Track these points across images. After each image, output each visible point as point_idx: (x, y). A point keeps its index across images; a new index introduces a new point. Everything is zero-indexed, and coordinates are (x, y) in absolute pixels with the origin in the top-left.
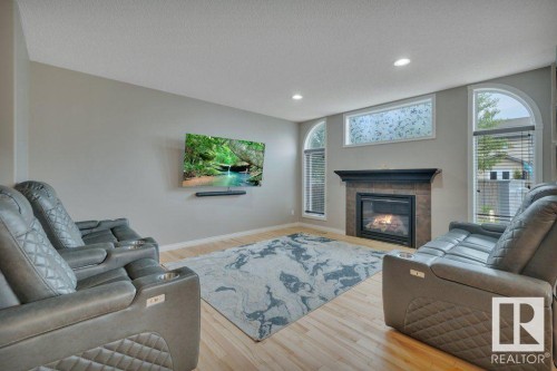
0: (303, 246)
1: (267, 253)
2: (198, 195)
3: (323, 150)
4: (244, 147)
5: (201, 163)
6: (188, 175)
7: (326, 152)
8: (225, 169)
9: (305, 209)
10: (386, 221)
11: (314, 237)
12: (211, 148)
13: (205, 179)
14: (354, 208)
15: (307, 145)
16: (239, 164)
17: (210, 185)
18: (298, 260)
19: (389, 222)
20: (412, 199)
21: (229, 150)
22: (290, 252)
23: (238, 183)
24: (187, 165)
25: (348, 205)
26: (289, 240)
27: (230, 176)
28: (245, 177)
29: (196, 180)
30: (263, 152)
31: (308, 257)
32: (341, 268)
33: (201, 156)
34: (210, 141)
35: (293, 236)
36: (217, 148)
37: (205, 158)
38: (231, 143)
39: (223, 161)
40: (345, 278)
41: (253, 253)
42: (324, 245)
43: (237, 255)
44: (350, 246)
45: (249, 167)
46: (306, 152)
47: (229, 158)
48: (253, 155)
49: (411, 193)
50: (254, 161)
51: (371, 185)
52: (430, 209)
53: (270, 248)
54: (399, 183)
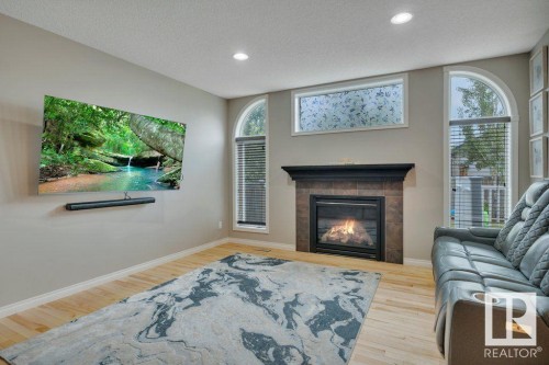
0: (251, 275)
1: (203, 296)
2: (69, 208)
3: (263, 138)
4: (155, 128)
5: (77, 151)
6: (51, 173)
7: (267, 141)
8: (123, 162)
9: (237, 219)
10: (348, 229)
11: (258, 259)
12: (96, 125)
13: (85, 180)
14: (307, 215)
15: (238, 132)
16: (147, 155)
17: (95, 189)
18: (255, 302)
19: (351, 230)
20: (380, 201)
21: (129, 131)
22: (235, 287)
23: (144, 185)
24: (49, 154)
25: (298, 211)
26: (225, 266)
27: (130, 173)
28: (155, 175)
29: (67, 182)
30: (183, 136)
31: (266, 294)
32: (322, 308)
33: (77, 138)
34: (94, 113)
35: (229, 260)
36: (108, 126)
37: (86, 142)
38: (132, 120)
39: (119, 149)
40: (338, 324)
41: (179, 300)
42: (277, 269)
43: (151, 307)
44: (311, 267)
45: (161, 159)
46: (237, 140)
47: (129, 145)
48: (168, 142)
49: (379, 193)
50: (169, 150)
51: (330, 185)
52: (402, 213)
53: (203, 285)
54: (365, 181)
